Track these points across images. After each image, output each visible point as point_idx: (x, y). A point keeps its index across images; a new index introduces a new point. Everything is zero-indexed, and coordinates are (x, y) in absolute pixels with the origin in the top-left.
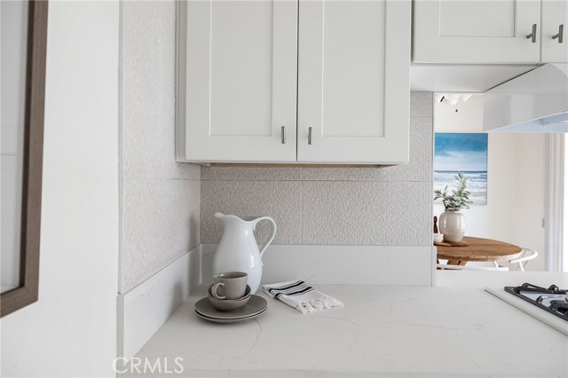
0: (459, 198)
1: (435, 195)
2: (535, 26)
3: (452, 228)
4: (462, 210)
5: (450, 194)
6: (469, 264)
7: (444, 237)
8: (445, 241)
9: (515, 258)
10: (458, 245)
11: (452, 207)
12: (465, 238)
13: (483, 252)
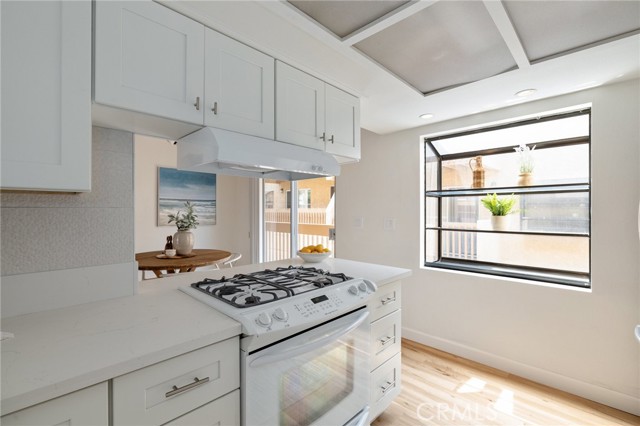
0: (187, 221)
1: (169, 219)
2: (198, 98)
3: (184, 243)
4: (191, 230)
5: (181, 217)
6: (197, 269)
7: (177, 252)
8: (178, 254)
9: (227, 261)
10: (187, 257)
11: (183, 227)
12: (194, 251)
13: (204, 260)
